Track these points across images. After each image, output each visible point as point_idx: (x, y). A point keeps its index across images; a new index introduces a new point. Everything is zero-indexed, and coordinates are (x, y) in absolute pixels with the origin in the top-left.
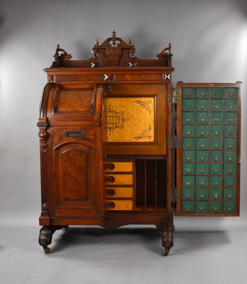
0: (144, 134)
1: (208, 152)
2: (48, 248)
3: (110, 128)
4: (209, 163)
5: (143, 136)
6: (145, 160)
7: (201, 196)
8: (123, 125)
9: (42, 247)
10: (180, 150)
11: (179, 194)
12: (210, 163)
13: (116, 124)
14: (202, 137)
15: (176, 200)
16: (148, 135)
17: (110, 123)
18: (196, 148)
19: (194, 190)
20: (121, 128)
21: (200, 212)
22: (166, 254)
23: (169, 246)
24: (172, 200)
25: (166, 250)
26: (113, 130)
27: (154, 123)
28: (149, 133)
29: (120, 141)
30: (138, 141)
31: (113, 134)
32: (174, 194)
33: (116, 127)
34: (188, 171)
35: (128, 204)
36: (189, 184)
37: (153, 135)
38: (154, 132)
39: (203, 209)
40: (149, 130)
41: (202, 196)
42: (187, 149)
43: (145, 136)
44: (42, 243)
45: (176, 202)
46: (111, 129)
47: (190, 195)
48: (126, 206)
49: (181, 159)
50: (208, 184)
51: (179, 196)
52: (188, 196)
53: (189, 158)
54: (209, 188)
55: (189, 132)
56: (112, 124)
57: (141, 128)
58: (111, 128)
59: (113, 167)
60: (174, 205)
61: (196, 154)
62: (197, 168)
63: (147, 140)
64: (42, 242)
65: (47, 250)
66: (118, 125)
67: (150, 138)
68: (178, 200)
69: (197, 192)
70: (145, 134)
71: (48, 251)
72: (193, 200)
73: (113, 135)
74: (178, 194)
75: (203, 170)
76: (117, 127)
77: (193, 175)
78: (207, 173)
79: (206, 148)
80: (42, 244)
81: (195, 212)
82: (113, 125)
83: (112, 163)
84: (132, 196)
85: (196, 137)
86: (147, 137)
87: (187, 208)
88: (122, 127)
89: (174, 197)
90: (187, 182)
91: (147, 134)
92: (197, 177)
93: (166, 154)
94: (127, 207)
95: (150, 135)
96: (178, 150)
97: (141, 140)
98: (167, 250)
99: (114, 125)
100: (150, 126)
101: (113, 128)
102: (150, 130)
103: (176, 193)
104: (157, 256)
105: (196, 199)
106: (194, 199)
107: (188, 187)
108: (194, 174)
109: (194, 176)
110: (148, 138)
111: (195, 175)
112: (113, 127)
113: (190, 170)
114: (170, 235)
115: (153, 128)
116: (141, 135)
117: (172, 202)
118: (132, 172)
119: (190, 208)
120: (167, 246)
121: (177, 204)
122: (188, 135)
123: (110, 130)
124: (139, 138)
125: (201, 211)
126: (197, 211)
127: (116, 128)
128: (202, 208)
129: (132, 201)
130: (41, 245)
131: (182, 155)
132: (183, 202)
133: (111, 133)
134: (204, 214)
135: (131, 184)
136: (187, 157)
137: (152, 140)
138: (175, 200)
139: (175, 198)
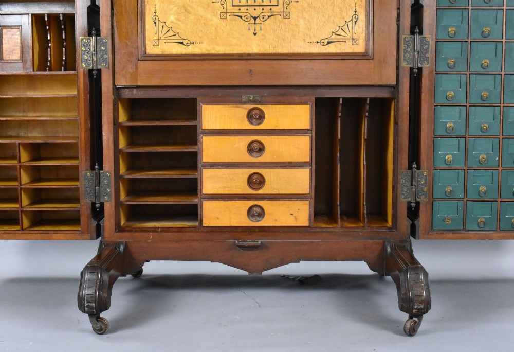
0: (341, 32)
1: (498, 77)
2: (102, 319)
3: (255, 18)
4: (502, 105)
5: (338, 37)
6: (341, 100)
7: (480, 189)
8: (288, 11)
9: (87, 315)
10: (431, 72)
11: (425, 183)
12: (503, 107)
13: (269, 7)
14: (485, 38)
15: (418, 200)
16: (350, 35)
17: (256, 4)
18: (468, 67)
19: (462, 173)
20: (282, 17)
21: (478, 229)
22: (411, 332)
23: (421, 309)
24: (409, 199)
25: (411, 320)
26: (262, 22)
27: (365, 6)
28: (353, 31)
29: (280, 51)
30: (325, 52)
31: (262, 32)
32: (414, 183)
33: (270, 14)
34: (448, 125)
35: (299, 209)
36: (452, 159)
37: (364, 35)
38: (364, 29)
39: (484, 220)
40: (354, 24)
41: (482, 188)
42: (447, 70)
43: (343, 37)
44: (88, 306)
45: (418, 203)
46: (258, 21)
47: (452, 186)
48: (291, 214)
49: (433, 94)
50: (497, 159)
51: (425, 189)
52: (448, 189)
53: (452, 93)
54: (500, 168)
55: (454, 26)
56: (261, 8)
57: (332, 18)
58: (258, 17)
59: (261, 117)
60: (413, 212)
61: (468, 83)
62: (471, 117)
63: (346, 48)
64: (86, 302)
65: (99, 324)
66: (275, 9)
67: (355, 44)
68: (423, 199)
69: (470, 178)
70: (343, 33)
71: (101, 329)
72: (459, 200)
73: (262, 35)
74: (423, 185)
75: (486, 123)
76: (272, 16)
77: (462, 137)
78: (495, 130)
79: (495, 68)
80: (86, 309)
81: (464, 229)
82: (263, 9)
83: (259, 106)
84: (309, 190)
85: (469, 40)
86: (347, 40)
87: (444, 220)
88: (287, 16)
89: (414, 190)
90: (447, 154)
91: (347, 32)
92: (471, 141)
93: (394, 83)
94: (296, 218)
95: (355, 36)
96: (425, 73)
97: (332, 49)
98: (416, 322)
99: (265, 10)
100: (356, 12)
101: (263, 18)
102: (356, 22)
103: (418, 181)
104: (387, 335)
105: (468, 197)
106: (463, 197)
107: (448, 166)
108: (463, 133)
109: (464, 139)
110: (349, 42)
111: (467, 137)
112: (262, 15)
113: (453, 122)
114: (422, 282)
115: (362, 17)
116: (334, 36)
117: (409, 203)
118: (308, 130)
119: (452, 219)
120: (416, 309)
121: (422, 208)
122: (451, 34)
123: (255, 23)
124: (329, 43)
125: (478, 227)
126: (468, 227)
127: (269, 17)
128: (481, 219)
129: (308, 202)
130: (85, 312)
131: (434, 84)
132: (436, 204)
133: (256, 31)
134: (488, 233)
135: (307, 159)
136: (447, 91)
137: (360, 48)
138: (417, 198)
139: (416, 194)
